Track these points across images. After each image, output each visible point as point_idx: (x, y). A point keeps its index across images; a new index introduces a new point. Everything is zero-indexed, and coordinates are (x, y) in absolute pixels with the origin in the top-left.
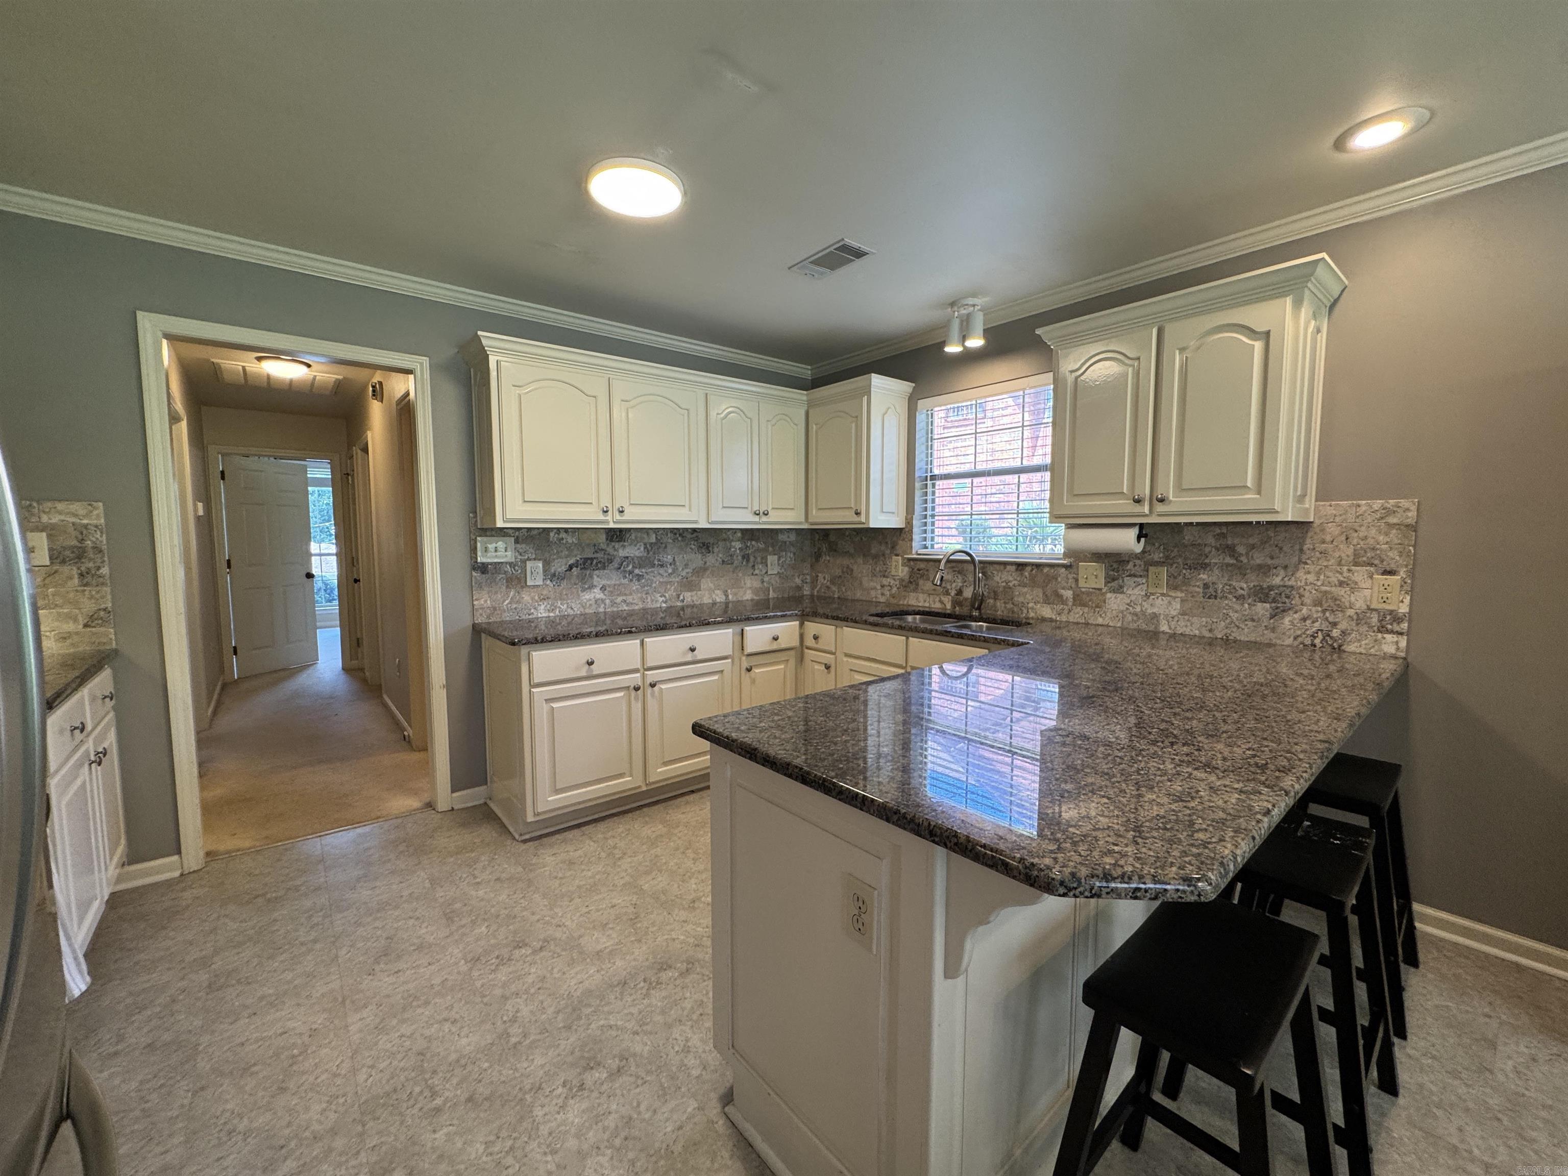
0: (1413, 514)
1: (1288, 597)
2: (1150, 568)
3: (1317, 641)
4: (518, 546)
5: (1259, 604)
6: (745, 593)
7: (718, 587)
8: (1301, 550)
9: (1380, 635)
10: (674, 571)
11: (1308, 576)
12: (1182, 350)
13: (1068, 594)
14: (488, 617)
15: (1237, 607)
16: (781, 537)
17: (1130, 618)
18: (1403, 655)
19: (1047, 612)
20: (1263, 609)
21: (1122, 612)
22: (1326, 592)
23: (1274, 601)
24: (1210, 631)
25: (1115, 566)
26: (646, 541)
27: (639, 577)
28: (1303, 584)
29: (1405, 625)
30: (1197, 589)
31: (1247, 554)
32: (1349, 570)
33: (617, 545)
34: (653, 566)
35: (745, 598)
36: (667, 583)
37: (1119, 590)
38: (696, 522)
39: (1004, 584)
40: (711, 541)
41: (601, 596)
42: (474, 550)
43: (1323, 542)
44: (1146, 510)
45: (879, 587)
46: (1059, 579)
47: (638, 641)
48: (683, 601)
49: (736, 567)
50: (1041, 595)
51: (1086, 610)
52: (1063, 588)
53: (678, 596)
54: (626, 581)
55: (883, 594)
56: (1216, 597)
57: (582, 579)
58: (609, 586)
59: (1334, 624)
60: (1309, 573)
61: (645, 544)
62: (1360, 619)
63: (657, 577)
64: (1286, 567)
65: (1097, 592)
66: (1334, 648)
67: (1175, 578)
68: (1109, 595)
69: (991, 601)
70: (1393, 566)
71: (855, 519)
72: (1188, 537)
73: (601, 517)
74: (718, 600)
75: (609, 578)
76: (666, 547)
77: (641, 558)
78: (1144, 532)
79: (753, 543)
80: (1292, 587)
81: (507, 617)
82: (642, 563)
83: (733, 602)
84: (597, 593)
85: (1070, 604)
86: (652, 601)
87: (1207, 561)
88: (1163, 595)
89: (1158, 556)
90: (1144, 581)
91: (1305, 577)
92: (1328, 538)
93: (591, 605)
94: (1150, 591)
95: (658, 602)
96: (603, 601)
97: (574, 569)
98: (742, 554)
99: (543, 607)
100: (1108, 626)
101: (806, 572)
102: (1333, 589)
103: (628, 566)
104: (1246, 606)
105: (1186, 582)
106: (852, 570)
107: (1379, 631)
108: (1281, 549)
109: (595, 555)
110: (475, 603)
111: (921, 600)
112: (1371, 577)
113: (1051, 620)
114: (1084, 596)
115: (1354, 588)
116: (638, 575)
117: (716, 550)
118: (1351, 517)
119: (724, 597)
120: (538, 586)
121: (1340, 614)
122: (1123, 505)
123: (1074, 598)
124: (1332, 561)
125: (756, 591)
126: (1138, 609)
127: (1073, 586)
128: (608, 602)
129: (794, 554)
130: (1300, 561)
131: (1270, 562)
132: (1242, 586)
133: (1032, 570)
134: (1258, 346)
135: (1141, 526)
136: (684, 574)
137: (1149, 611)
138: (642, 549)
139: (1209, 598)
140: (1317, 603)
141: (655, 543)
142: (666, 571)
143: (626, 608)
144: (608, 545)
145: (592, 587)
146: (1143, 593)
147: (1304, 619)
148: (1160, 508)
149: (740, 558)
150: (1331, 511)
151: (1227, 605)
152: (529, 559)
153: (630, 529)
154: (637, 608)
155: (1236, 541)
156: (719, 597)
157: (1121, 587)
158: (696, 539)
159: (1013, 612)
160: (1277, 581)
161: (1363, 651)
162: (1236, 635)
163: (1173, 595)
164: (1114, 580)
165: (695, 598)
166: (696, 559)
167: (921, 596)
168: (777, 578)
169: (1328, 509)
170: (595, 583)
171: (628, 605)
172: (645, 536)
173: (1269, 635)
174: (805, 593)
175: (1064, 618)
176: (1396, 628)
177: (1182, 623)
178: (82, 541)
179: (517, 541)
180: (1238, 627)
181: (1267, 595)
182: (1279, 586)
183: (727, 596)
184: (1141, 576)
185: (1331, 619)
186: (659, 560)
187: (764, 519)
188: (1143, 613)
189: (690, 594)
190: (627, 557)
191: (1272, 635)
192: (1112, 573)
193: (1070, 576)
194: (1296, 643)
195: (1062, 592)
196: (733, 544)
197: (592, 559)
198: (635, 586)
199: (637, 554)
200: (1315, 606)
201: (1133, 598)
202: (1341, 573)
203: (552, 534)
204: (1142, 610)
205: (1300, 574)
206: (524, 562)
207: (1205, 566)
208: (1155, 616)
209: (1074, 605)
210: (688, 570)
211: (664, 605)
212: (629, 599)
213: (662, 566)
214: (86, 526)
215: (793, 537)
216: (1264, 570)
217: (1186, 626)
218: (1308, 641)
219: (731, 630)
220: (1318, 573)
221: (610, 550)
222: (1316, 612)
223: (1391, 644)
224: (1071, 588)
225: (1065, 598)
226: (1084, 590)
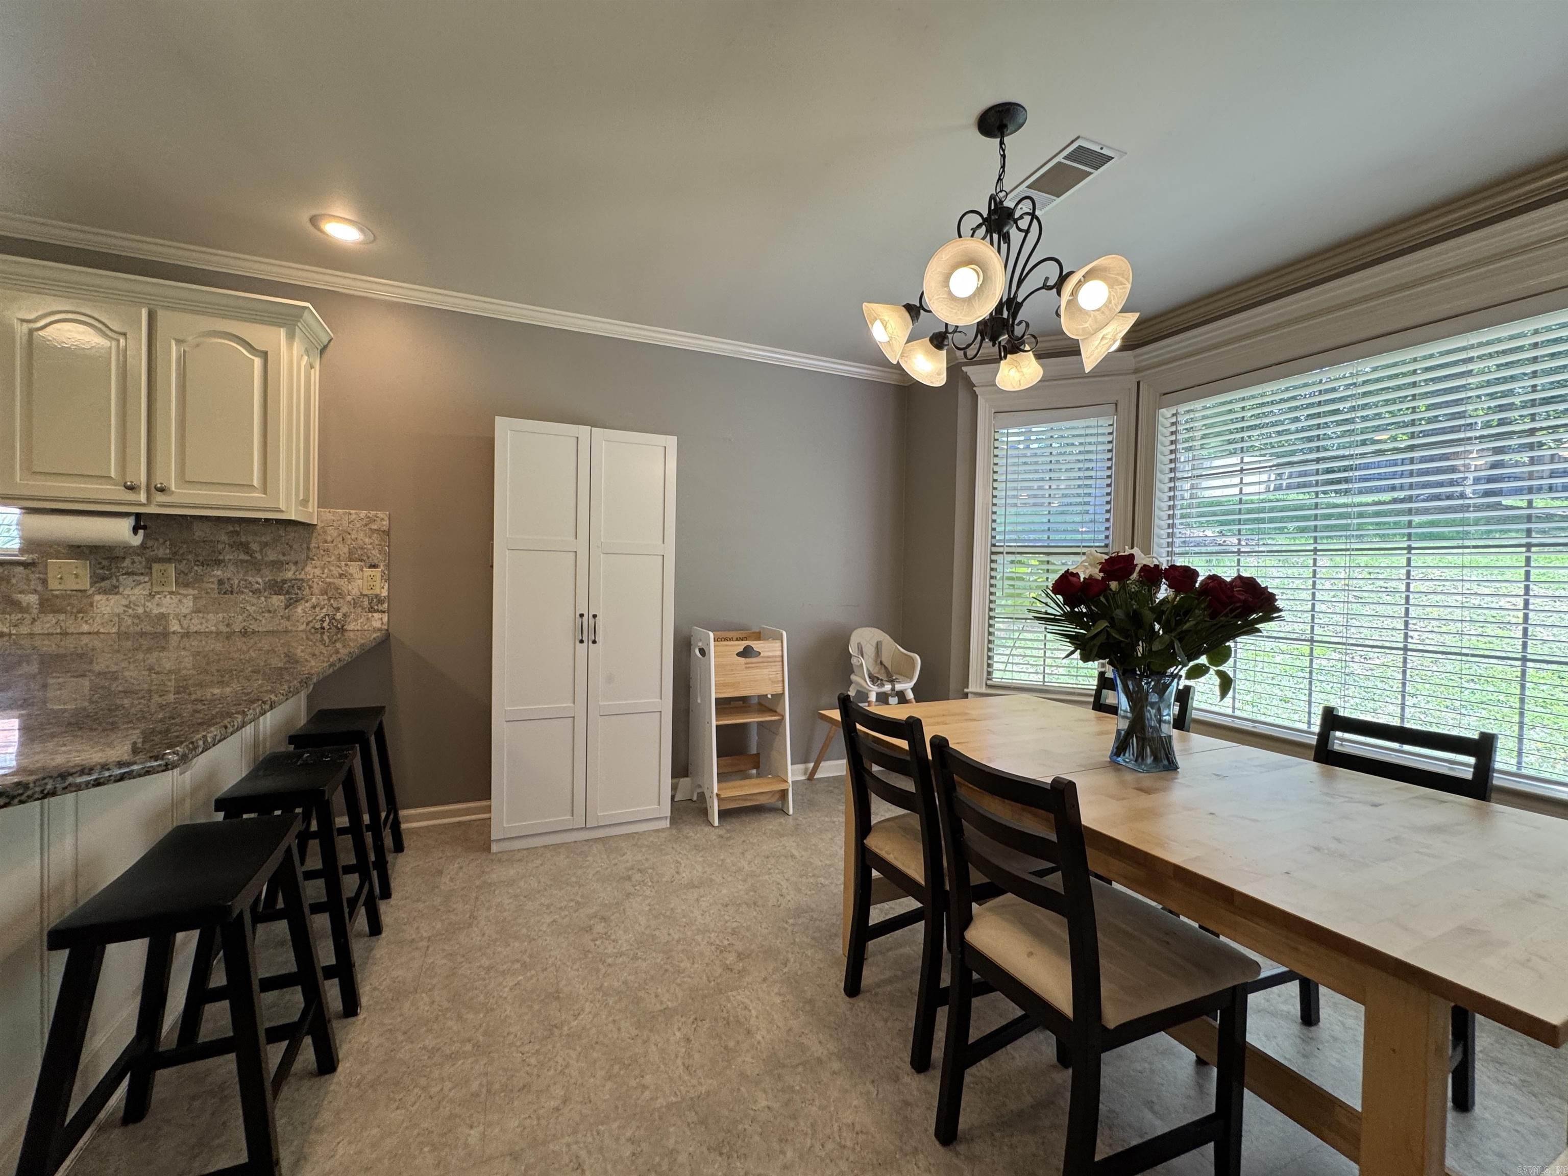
0: (386, 523)
1: (299, 589)
2: (153, 565)
3: (325, 625)
5: (275, 597)
8: (308, 548)
9: (370, 615)
11: (316, 570)
12: (179, 342)
15: (254, 601)
17: (129, 621)
18: (386, 627)
20: (277, 601)
21: (118, 615)
22: (330, 583)
23: (288, 593)
24: (228, 625)
25: (105, 563)
28: (311, 576)
29: (386, 605)
30: (212, 586)
31: (261, 550)
32: (346, 565)
37: (114, 590)
43: (326, 542)
44: (143, 498)
46: (14, 581)
51: (62, 617)
52: (21, 592)
56: (232, 593)
59: (338, 609)
60: (316, 567)
62: (355, 604)
64: (296, 563)
65: (79, 594)
66: (338, 629)
67: (186, 574)
68: (97, 597)
70: (376, 562)
72: (199, 532)
78: (141, 522)
80: (302, 580)
85: (35, 611)
87: (221, 557)
88: (171, 593)
89: (161, 552)
90: (147, 579)
91: (312, 571)
92: (329, 539)
94: (155, 590)
100: (98, 633)
102: (335, 581)
104: (263, 599)
105: (199, 579)
107: (370, 612)
108: (291, 547)
112: (362, 570)
114: (58, 601)
115: (349, 578)
118: (345, 523)
121: (341, 601)
122: (113, 492)
123: (40, 604)
124: (333, 558)
126: (140, 610)
127: (39, 588)
130: (308, 557)
131: (282, 558)
132: (258, 581)
134: (258, 362)
135: (138, 516)
137: (155, 612)
139: (225, 593)
140: (324, 592)
146: (147, 592)
147: (314, 607)
148: (160, 498)
150: (330, 517)
151: (244, 599)
155: (250, 538)
157: (116, 587)
160: (289, 575)
161: (359, 628)
162: (254, 626)
163: (185, 592)
164: (103, 579)
169: (328, 515)
173: (285, 623)
175: (24, 630)
176: (380, 608)
177: (194, 621)
180: (256, 620)
181: (281, 588)
182: (291, 580)
184: (142, 574)
185: (335, 605)
188: (147, 614)
191: (288, 624)
192: (101, 571)
193: (32, 576)
194: (309, 627)
195: (20, 597)
200: (322, 595)
201: (133, 598)
202: (340, 567)
204: (145, 611)
205: (308, 568)
207: (218, 563)
208: (163, 617)
209: (40, 612)
216: (278, 565)
217: (201, 624)
218: (318, 626)
220: (323, 568)
222: (323, 600)
223: (378, 621)
224: (35, 591)
225: (24, 604)
226: (57, 593)
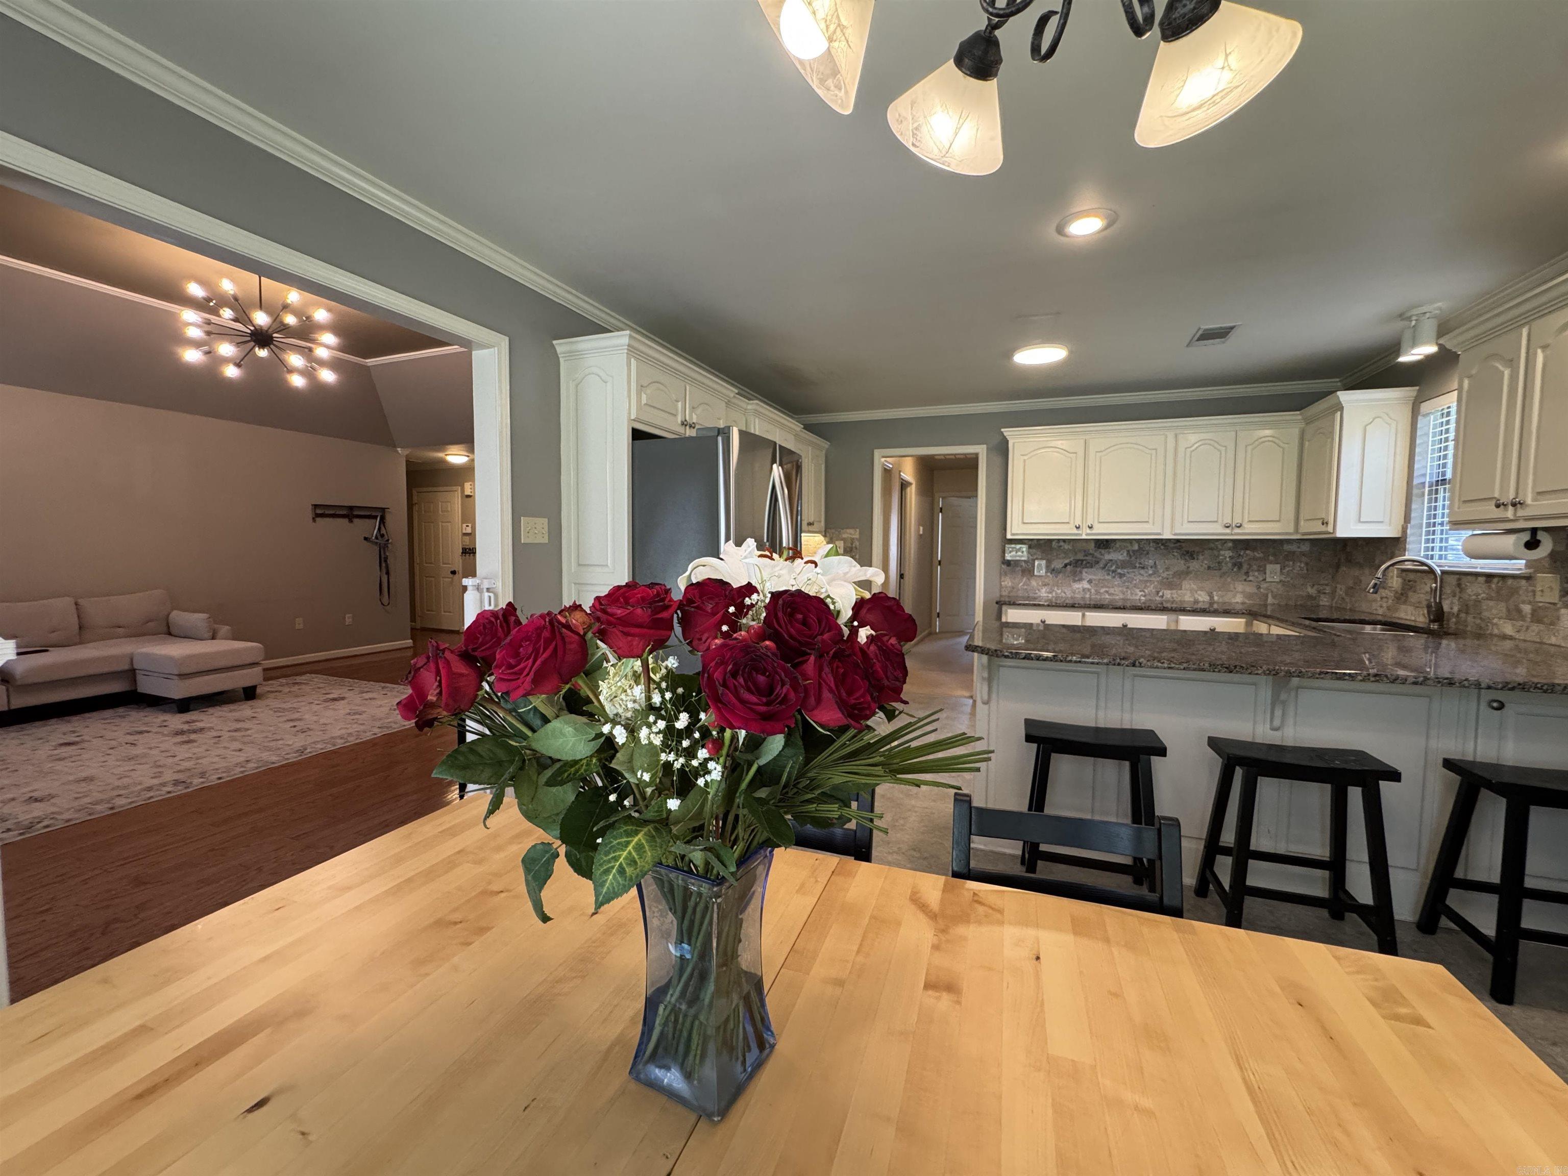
4: (1031, 550)
6: (1234, 596)
7: (1202, 589)
10: (1154, 573)
13: (1527, 609)
14: (1009, 593)
16: (1286, 547)
19: (1508, 629)
26: (1130, 548)
27: (1121, 576)
33: (1103, 551)
34: (1135, 567)
35: (1234, 601)
36: (1147, 581)
38: (1159, 534)
39: (1474, 597)
40: (1197, 549)
41: (1087, 586)
42: (1004, 552)
44: (1513, 514)
45: (1379, 599)
46: (1521, 592)
47: (1080, 614)
48: (1162, 597)
49: (1224, 573)
50: (1504, 610)
51: (1542, 627)
52: (1523, 602)
53: (1158, 593)
54: (1109, 577)
55: (1381, 607)
57: (1074, 574)
58: (1095, 580)
61: (1128, 551)
63: (1138, 576)
65: (1553, 607)
68: (1563, 611)
69: (1463, 615)
71: (1323, 528)
73: (1075, 531)
74: (1201, 599)
75: (1094, 575)
76: (1148, 553)
77: (1123, 561)
79: (1248, 552)
81: (1020, 593)
82: (1123, 565)
83: (1218, 603)
84: (1085, 585)
85: (1529, 620)
86: (1132, 594)
93: (1079, 592)
95: (1138, 596)
96: (1089, 590)
97: (1068, 566)
98: (1233, 561)
99: (1044, 590)
100: (1559, 646)
101: (1322, 582)
103: (1111, 566)
106: (1361, 581)
109: (1085, 558)
110: (1003, 583)
111: (1409, 612)
113: (1511, 638)
114: (1541, 612)
116: (1120, 573)
117: (1201, 557)
119: (1208, 598)
120: (1042, 576)
123: (1532, 614)
125: (1250, 596)
127: (1531, 600)
128: (1093, 591)
129: (1307, 564)
133: (1498, 583)
135: (1534, 531)
136: (1165, 575)
138: (1125, 554)
141: (1137, 551)
142: (1146, 572)
143: (1107, 596)
144: (1096, 551)
145: (1081, 580)
148: (1521, 513)
149: (1230, 565)
152: (1037, 559)
153: (1115, 540)
154: (1117, 597)
156: (1203, 597)
158: (1180, 548)
159: (1481, 628)
164: (1567, 593)
165: (1175, 596)
166: (1179, 564)
167: (1410, 609)
168: (1279, 586)
170: (1084, 577)
171: (1110, 594)
172: (1128, 545)
174: (1321, 603)
175: (1522, 636)
178: (852, 544)
179: (1030, 547)
183: (1211, 597)
186: (1140, 563)
187: (1237, 531)
189: (1169, 592)
190: (1111, 560)
192: (1566, 585)
193: (1531, 588)
195: (1522, 606)
196: (1222, 552)
197: (1082, 561)
198: (1117, 581)
199: (1120, 558)
203: (1054, 543)
206: (1034, 561)
209: (1531, 621)
210: (1168, 573)
211: (1143, 598)
212: (1112, 591)
213: (1143, 568)
214: (853, 539)
215: (1306, 548)
219: (1165, 617)
221: (1097, 554)
224: (1530, 603)
225: (1523, 613)
226: (1541, 604)
